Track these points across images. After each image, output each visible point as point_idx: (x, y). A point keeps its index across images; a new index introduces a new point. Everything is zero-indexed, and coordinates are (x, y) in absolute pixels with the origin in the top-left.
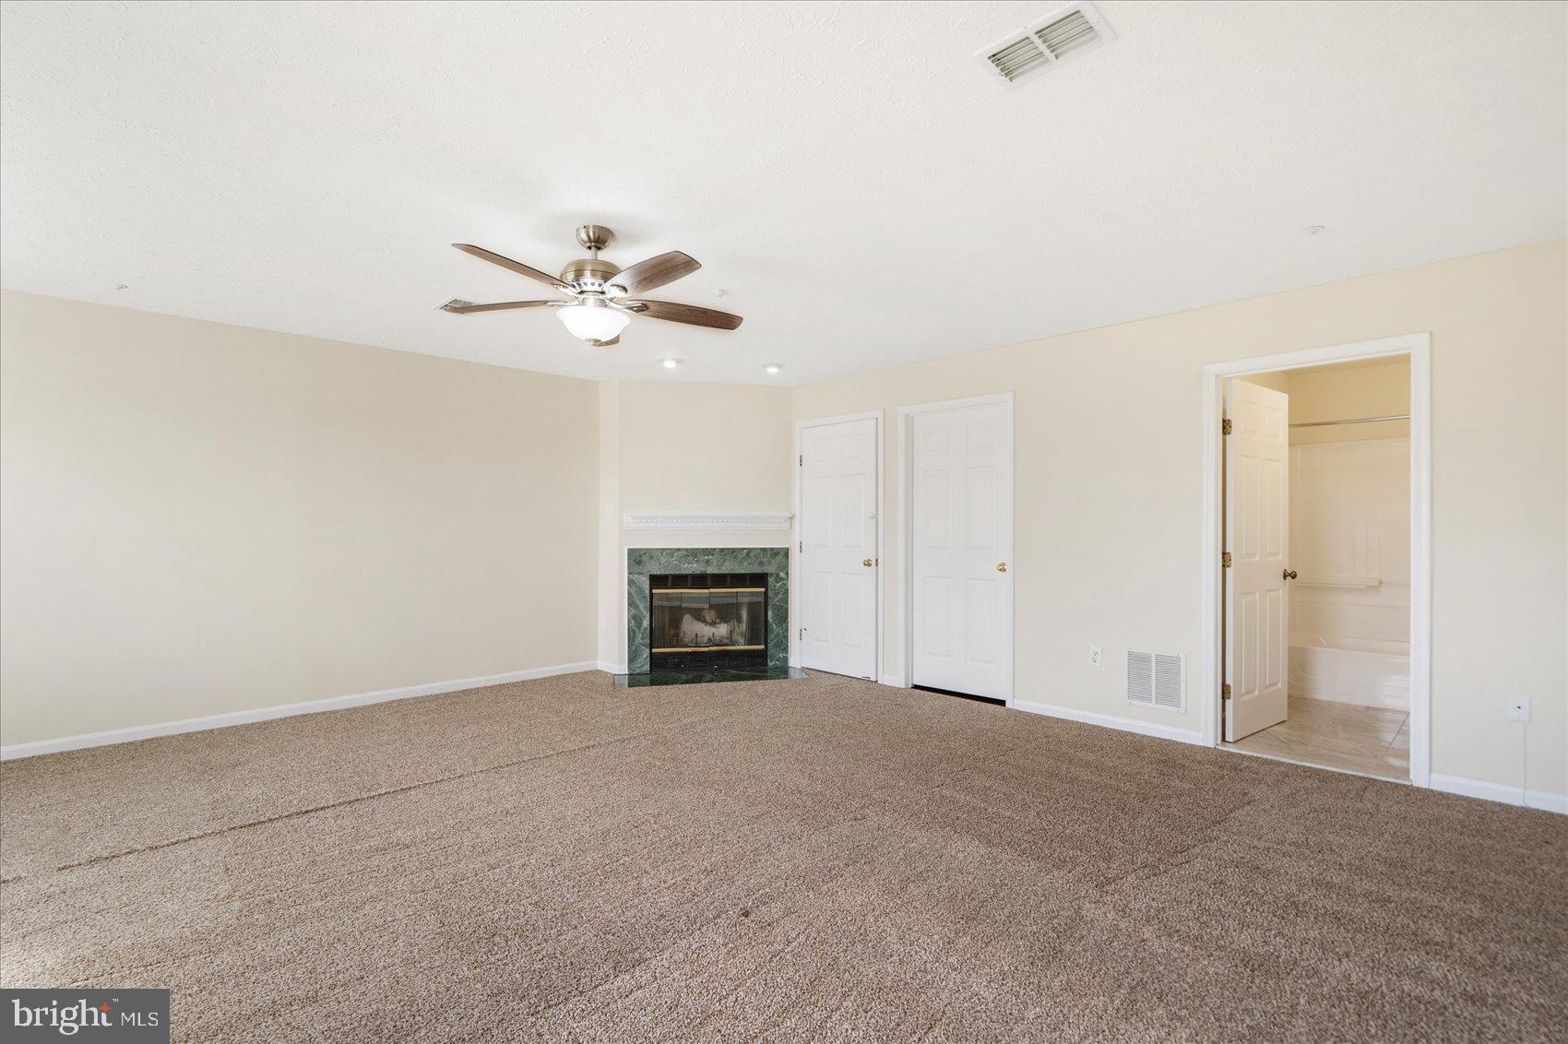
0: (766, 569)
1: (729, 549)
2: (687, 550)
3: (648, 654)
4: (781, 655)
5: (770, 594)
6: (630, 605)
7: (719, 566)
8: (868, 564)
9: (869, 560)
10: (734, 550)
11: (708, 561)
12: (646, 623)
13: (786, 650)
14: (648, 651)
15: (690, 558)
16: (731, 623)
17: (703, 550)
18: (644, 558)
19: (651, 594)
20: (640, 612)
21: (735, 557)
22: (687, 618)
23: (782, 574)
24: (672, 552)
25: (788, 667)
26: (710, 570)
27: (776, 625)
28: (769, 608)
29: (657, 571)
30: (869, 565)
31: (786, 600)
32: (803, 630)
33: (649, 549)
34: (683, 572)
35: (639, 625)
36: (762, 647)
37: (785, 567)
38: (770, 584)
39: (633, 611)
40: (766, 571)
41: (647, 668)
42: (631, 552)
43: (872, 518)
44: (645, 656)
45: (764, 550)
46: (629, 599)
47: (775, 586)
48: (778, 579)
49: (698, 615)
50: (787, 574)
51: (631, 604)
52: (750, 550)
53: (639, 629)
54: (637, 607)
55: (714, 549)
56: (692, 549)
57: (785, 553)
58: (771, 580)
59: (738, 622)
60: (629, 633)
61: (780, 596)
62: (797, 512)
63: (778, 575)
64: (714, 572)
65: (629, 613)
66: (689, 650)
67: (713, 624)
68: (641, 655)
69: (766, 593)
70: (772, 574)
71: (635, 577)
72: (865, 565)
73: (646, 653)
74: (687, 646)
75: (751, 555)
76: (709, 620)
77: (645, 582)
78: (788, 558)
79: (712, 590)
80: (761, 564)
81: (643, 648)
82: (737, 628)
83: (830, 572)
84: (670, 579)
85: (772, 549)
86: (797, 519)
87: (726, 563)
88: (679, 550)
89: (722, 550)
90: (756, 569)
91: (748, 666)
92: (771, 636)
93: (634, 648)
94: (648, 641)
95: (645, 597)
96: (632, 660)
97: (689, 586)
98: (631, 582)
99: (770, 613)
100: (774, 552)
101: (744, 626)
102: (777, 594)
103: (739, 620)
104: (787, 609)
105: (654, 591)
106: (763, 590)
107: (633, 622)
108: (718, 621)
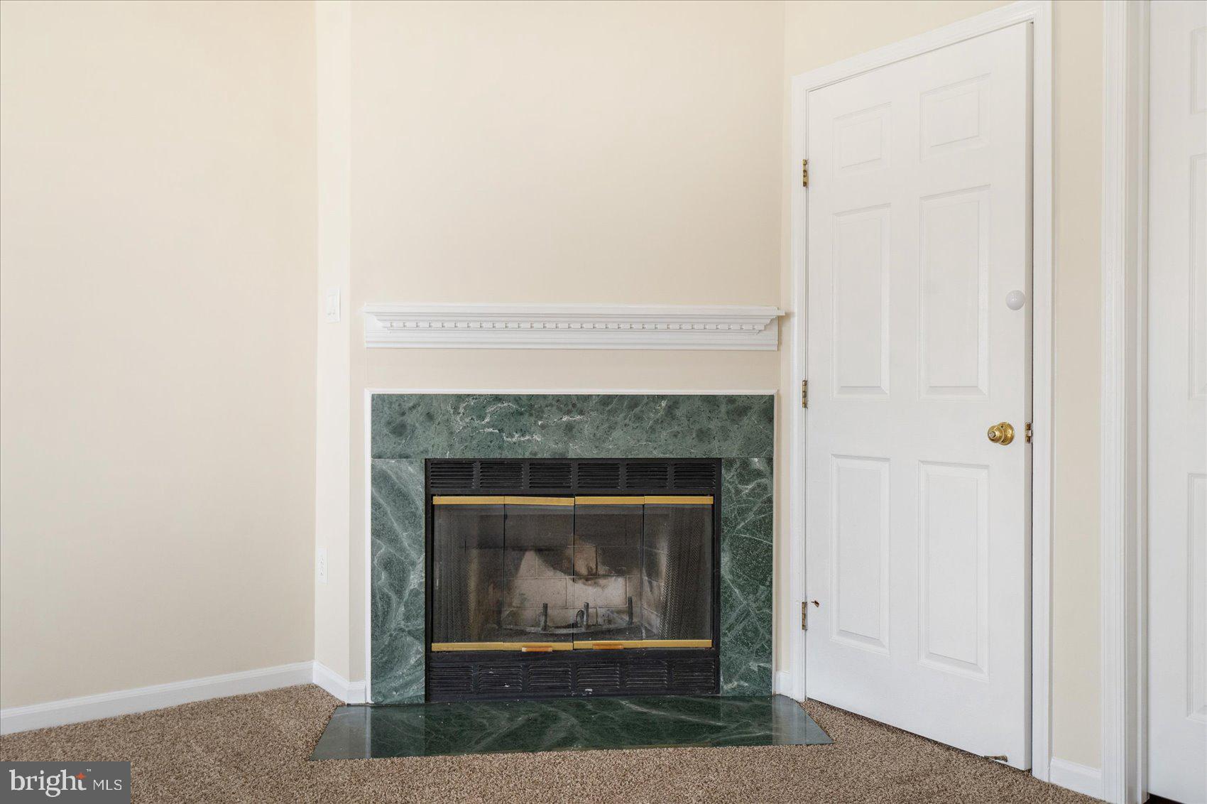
0: (716, 449)
1: (622, 397)
2: (517, 399)
3: (421, 656)
4: (754, 666)
5: (727, 509)
6: (376, 533)
7: (598, 440)
8: (1001, 436)
9: (1004, 427)
10: (634, 401)
11: (569, 428)
12: (416, 579)
13: (765, 650)
14: (421, 647)
15: (525, 420)
16: (635, 575)
17: (558, 398)
18: (410, 419)
19: (430, 509)
20: (402, 550)
21: (639, 418)
22: (530, 561)
23: (756, 462)
24: (480, 404)
25: (771, 697)
26: (578, 450)
27: (741, 587)
28: (725, 545)
29: (442, 449)
30: (1006, 440)
31: (765, 525)
32: (811, 606)
33: (422, 396)
34: (508, 454)
35: (399, 582)
36: (706, 643)
37: (764, 444)
38: (725, 485)
39: (384, 549)
40: (715, 455)
41: (417, 690)
42: (381, 403)
43: (1016, 307)
44: (412, 661)
45: (711, 401)
46: (374, 518)
47: (738, 492)
48: (748, 473)
49: (554, 557)
50: (770, 461)
51: (379, 531)
52: (675, 401)
53: (399, 593)
54: (394, 540)
55: (586, 398)
56: (530, 397)
57: (766, 409)
58: (728, 476)
59: (649, 575)
60: (374, 604)
61: (751, 517)
62: (796, 308)
63: (745, 464)
64: (587, 455)
65: (373, 555)
66: (523, 646)
67: (591, 577)
68: (404, 658)
69: (715, 509)
70: (731, 462)
71: (390, 465)
72: (994, 440)
73: (415, 652)
74: (520, 634)
75: (678, 413)
76: (582, 568)
77: (413, 477)
78: (771, 420)
79: (581, 500)
80: (703, 435)
81: (409, 639)
82: (647, 587)
83: (887, 460)
84: (477, 472)
85: (731, 399)
86: (795, 325)
87: (617, 434)
88: (498, 398)
89: (606, 400)
90: (690, 449)
91: (670, 690)
92: (729, 617)
93: (386, 640)
94: (420, 623)
95: (414, 515)
96: (382, 667)
97: (525, 487)
98: (379, 479)
99: (725, 559)
100: (738, 407)
101: (660, 587)
102: (742, 512)
103: (653, 571)
104: (769, 549)
105: (438, 500)
106: (708, 500)
107: (384, 575)
108: (602, 570)
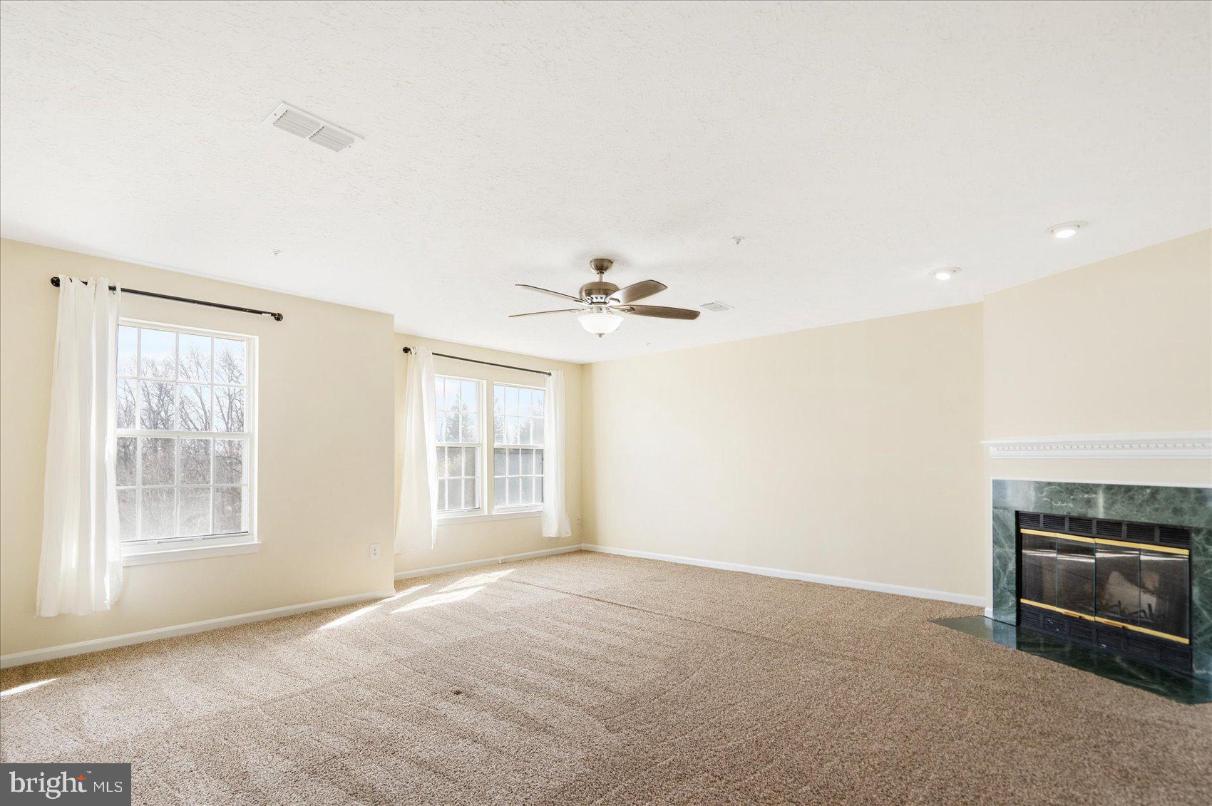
0: (1187, 521)
2: (1060, 484)
3: (1015, 603)
5: (1198, 560)
6: (994, 542)
7: (1107, 509)
11: (1089, 501)
12: (1012, 566)
14: (1014, 599)
15: (1064, 495)
18: (1010, 491)
19: (1018, 534)
20: (1006, 552)
26: (1095, 513)
28: (1195, 582)
29: (1022, 506)
35: (1004, 567)
36: (1185, 640)
38: (1197, 543)
39: (998, 550)
40: (1186, 524)
41: (1012, 618)
42: (996, 483)
44: (1010, 604)
46: (993, 536)
53: (1005, 571)
54: (1002, 546)
58: (1197, 538)
63: (1210, 533)
64: (1100, 517)
65: (993, 552)
66: (1064, 611)
68: (1006, 602)
70: (1198, 530)
71: (1000, 512)
73: (1012, 601)
75: (1159, 497)
77: (1010, 518)
79: (1099, 540)
80: (1177, 511)
81: (1009, 593)
84: (1042, 519)
85: (1198, 490)
87: (1119, 505)
88: (1050, 484)
89: (1111, 487)
91: (1158, 662)
92: (1200, 627)
93: (999, 592)
94: (1013, 587)
95: (1011, 536)
96: (997, 604)
97: (1067, 528)
98: (995, 518)
99: (1196, 591)
102: (1208, 563)
105: (1022, 530)
106: (1185, 551)
